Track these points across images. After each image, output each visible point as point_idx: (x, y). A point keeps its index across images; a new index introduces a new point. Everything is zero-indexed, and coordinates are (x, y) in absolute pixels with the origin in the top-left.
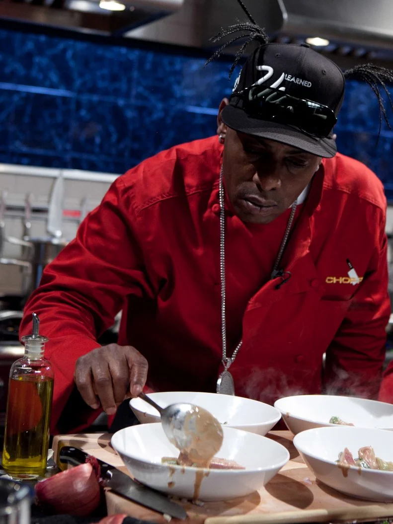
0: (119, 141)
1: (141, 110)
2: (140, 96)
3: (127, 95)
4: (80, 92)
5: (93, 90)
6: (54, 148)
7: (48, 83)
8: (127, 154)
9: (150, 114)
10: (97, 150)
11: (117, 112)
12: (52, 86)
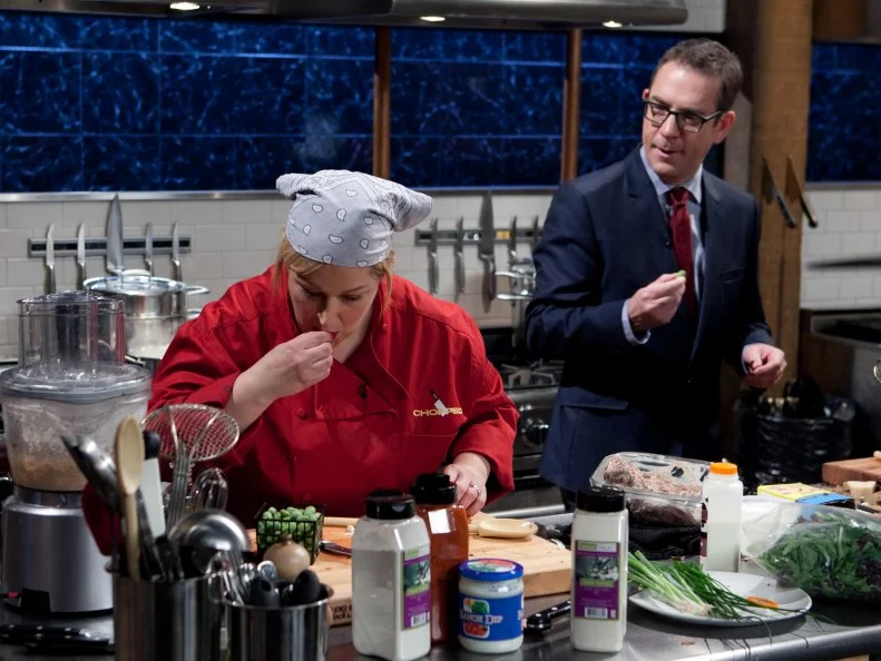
0: (146, 109)
1: (172, 62)
2: (169, 44)
3: (152, 46)
4: (87, 46)
5: (104, 42)
6: (59, 127)
7: (42, 38)
8: (158, 126)
9: (186, 66)
10: (117, 125)
11: (140, 69)
12: (49, 43)
